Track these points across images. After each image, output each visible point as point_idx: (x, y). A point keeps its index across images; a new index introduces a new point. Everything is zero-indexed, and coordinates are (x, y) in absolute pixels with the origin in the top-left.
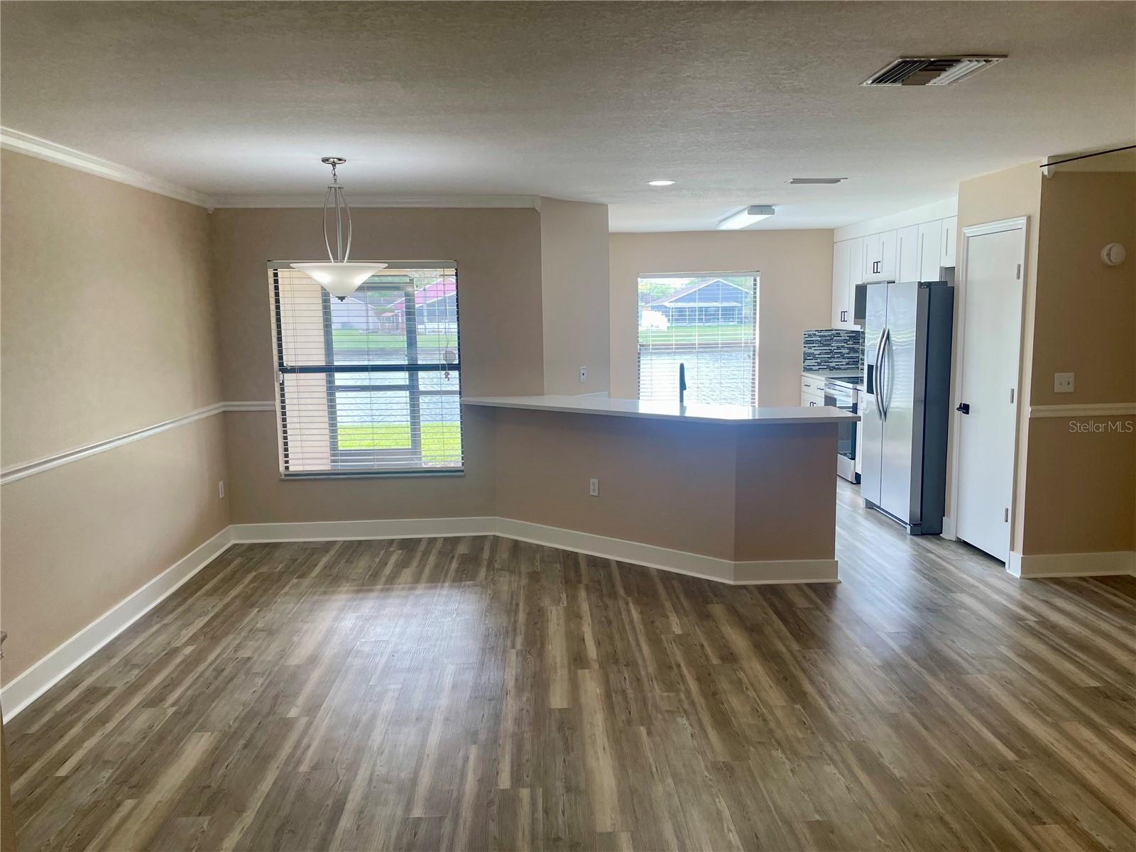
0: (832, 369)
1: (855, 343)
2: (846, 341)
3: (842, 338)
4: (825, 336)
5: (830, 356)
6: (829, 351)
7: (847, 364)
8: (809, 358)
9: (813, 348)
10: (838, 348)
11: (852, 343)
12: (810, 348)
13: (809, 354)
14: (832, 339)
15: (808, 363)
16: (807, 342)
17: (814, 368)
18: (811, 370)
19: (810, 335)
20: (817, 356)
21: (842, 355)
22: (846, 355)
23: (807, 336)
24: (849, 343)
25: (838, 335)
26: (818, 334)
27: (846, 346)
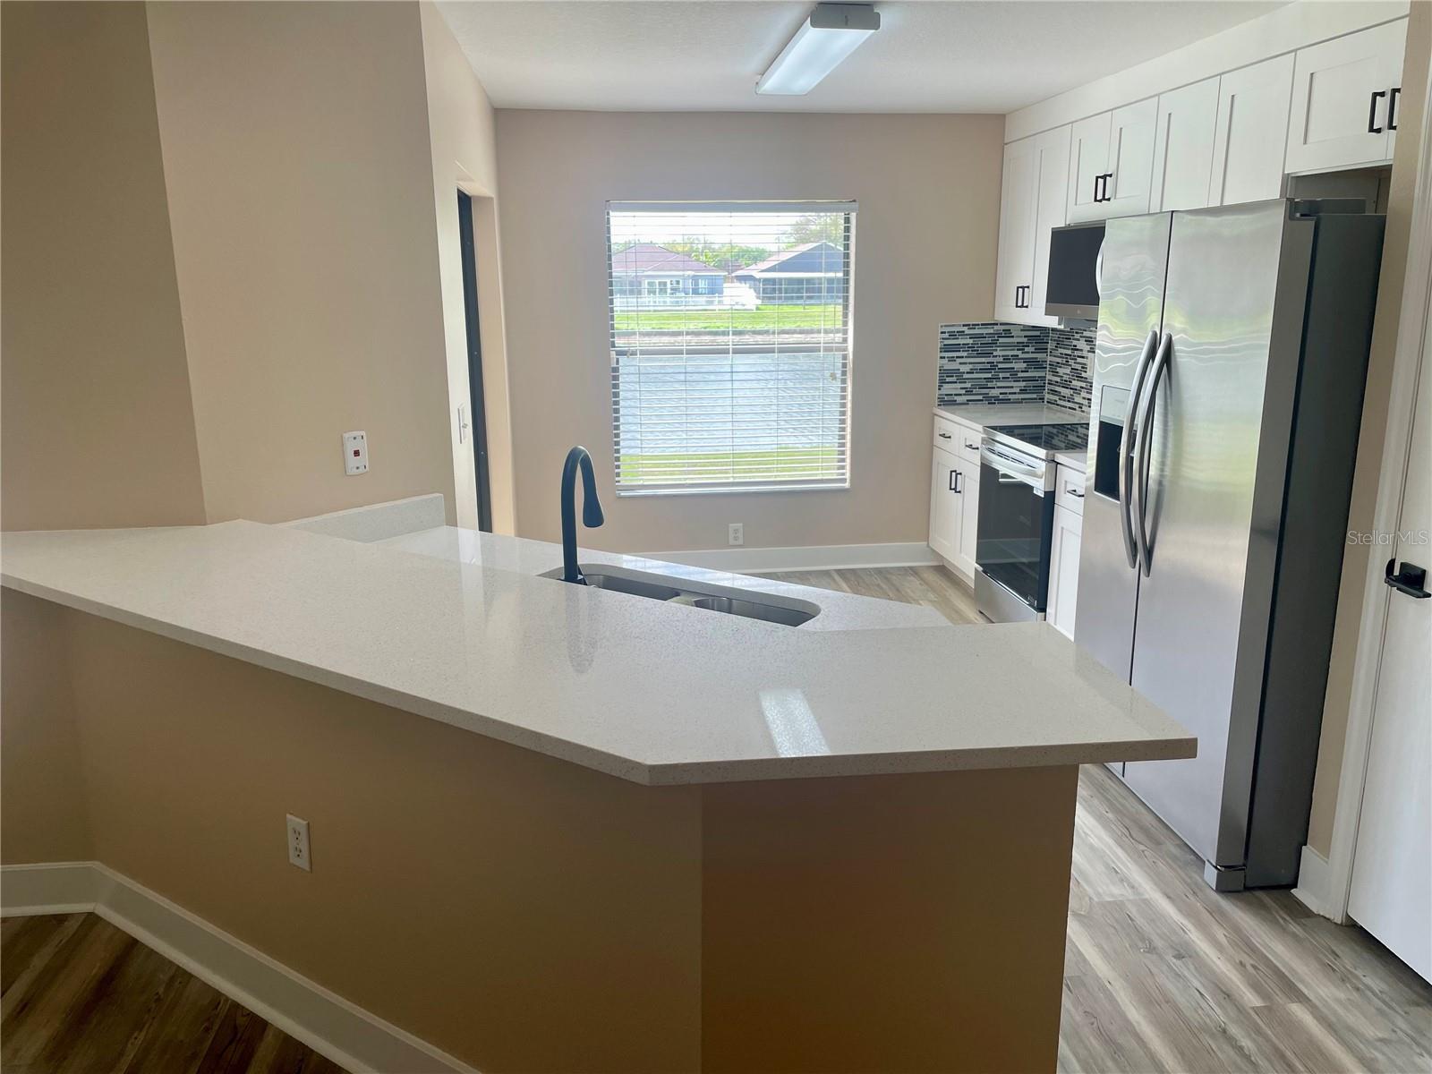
0: (993, 401)
1: (1038, 350)
2: (1022, 347)
3: (1015, 340)
4: (981, 336)
5: (990, 376)
6: (989, 366)
7: (1023, 391)
8: (948, 380)
9: (959, 360)
10: (1006, 359)
11: (1032, 349)
12: (952, 359)
13: (950, 373)
14: (994, 343)
15: (947, 389)
16: (946, 348)
17: (959, 399)
18: (953, 403)
19: (952, 335)
20: (965, 376)
21: (1014, 374)
22: (1020, 375)
23: (946, 335)
24: (1026, 349)
25: (1008, 334)
26: (967, 332)
27: (1021, 356)
